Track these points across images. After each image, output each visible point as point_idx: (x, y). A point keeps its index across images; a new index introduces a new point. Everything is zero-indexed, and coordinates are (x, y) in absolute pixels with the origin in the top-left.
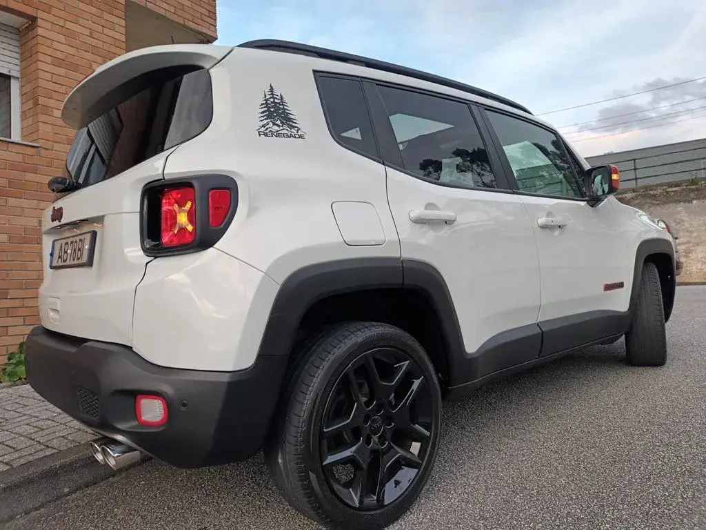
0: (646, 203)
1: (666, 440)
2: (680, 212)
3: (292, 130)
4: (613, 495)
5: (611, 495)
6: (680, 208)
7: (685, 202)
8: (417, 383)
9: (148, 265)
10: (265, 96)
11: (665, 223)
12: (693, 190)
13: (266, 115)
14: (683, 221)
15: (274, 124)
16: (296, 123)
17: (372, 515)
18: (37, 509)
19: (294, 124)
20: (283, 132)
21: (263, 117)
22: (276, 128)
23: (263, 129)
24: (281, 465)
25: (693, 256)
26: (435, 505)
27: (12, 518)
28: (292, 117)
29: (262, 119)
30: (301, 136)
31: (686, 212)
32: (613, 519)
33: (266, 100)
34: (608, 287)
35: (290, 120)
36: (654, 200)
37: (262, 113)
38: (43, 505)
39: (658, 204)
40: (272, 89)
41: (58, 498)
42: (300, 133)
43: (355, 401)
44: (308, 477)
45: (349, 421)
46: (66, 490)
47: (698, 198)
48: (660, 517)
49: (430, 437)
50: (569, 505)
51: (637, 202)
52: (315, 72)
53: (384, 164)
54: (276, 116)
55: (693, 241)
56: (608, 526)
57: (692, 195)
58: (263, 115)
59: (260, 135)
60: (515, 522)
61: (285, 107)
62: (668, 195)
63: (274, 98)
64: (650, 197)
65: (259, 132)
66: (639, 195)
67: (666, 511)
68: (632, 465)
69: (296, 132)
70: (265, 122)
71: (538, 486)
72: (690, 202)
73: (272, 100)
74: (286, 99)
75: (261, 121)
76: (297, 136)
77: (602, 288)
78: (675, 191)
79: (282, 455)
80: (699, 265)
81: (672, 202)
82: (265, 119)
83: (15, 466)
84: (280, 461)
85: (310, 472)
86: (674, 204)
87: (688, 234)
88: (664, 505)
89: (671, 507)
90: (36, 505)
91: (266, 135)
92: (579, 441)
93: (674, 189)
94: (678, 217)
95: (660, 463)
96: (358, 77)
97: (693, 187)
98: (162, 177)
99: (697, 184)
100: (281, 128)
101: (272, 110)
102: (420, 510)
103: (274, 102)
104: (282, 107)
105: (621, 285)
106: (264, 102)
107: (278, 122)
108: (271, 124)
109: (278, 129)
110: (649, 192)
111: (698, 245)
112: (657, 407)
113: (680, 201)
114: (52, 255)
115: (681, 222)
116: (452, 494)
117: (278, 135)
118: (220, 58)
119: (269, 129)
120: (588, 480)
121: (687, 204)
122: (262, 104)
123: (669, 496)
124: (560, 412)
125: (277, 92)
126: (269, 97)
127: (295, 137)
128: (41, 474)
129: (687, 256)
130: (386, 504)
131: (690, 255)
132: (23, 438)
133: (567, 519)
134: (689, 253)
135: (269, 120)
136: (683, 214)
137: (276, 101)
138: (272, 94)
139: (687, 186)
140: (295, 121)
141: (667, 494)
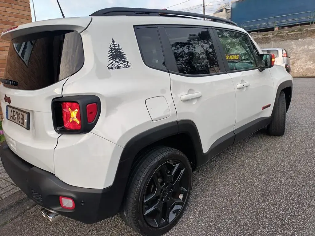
0: (278, 40)
1: (283, 182)
2: (292, 44)
3: (125, 63)
4: (262, 214)
5: (261, 213)
6: (293, 42)
7: (295, 39)
8: (182, 171)
9: (59, 138)
10: (110, 46)
11: (285, 50)
12: (299, 34)
13: (111, 57)
14: (293, 48)
15: (116, 62)
16: (126, 59)
17: (164, 228)
18: (16, 217)
19: (125, 60)
20: (120, 65)
21: (110, 58)
22: (117, 64)
23: (110, 66)
24: (126, 216)
25: (296, 64)
26: (189, 218)
27: (6, 223)
28: (124, 56)
29: (110, 59)
30: (129, 66)
31: (295, 45)
32: (262, 227)
33: (111, 48)
34: (264, 108)
35: (124, 58)
36: (282, 38)
37: (109, 56)
38: (19, 216)
39: (283, 40)
40: (113, 41)
41: (25, 211)
42: (129, 64)
43: (156, 187)
44: (138, 222)
45: (154, 195)
46: (28, 207)
47: (301, 38)
48: (281, 226)
49: (187, 192)
50: (244, 218)
51: (274, 39)
52: (134, 26)
53: (169, 73)
54: (116, 57)
55: (297, 58)
56: (260, 231)
57: (299, 36)
58: (110, 57)
59: (109, 69)
60: (222, 228)
61: (121, 51)
62: (288, 36)
63: (115, 46)
64: (280, 37)
65: (109, 68)
66: (275, 36)
67: (283, 223)
68: (269, 196)
69: (126, 64)
70: (111, 61)
71: (231, 208)
72: (298, 39)
73: (114, 48)
74: (121, 46)
75: (109, 61)
76: (127, 66)
77: (262, 108)
78: (292, 34)
79: (126, 212)
80: (298, 69)
81: (289, 39)
82: (111, 60)
83: (3, 198)
84: (125, 214)
85: (139, 220)
86: (291, 41)
87: (294, 55)
88: (283, 219)
89: (285, 220)
90: (16, 216)
91: (112, 68)
92: (248, 181)
93: (291, 33)
94: (291, 46)
95: (281, 195)
96: (156, 25)
97: (300, 32)
98: (61, 96)
99: (302, 31)
100: (119, 63)
101: (114, 53)
102: (183, 220)
103: (115, 49)
104: (119, 51)
105: (269, 106)
106: (110, 50)
107: (118, 60)
108: (114, 62)
109: (118, 64)
110: (280, 34)
111: (298, 59)
112: (279, 161)
113: (293, 39)
114: (7, 113)
115: (292, 49)
116: (196, 212)
117: (118, 68)
118: (85, 27)
119: (113, 65)
120: (251, 204)
121: (296, 41)
122: (109, 51)
123: (284, 214)
124: (239, 163)
125: (116, 43)
126: (112, 46)
127: (127, 67)
128: (15, 203)
129: (293, 65)
130: (169, 222)
131: (294, 64)
132: (4, 181)
133: (244, 227)
134: (294, 63)
135: (113, 60)
136: (294, 45)
137: (116, 48)
138: (114, 44)
139: (297, 31)
140: (126, 58)
141: (284, 213)
